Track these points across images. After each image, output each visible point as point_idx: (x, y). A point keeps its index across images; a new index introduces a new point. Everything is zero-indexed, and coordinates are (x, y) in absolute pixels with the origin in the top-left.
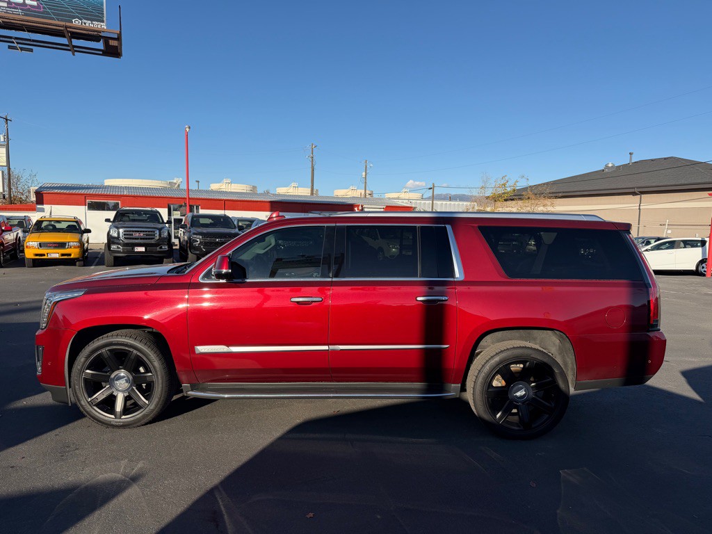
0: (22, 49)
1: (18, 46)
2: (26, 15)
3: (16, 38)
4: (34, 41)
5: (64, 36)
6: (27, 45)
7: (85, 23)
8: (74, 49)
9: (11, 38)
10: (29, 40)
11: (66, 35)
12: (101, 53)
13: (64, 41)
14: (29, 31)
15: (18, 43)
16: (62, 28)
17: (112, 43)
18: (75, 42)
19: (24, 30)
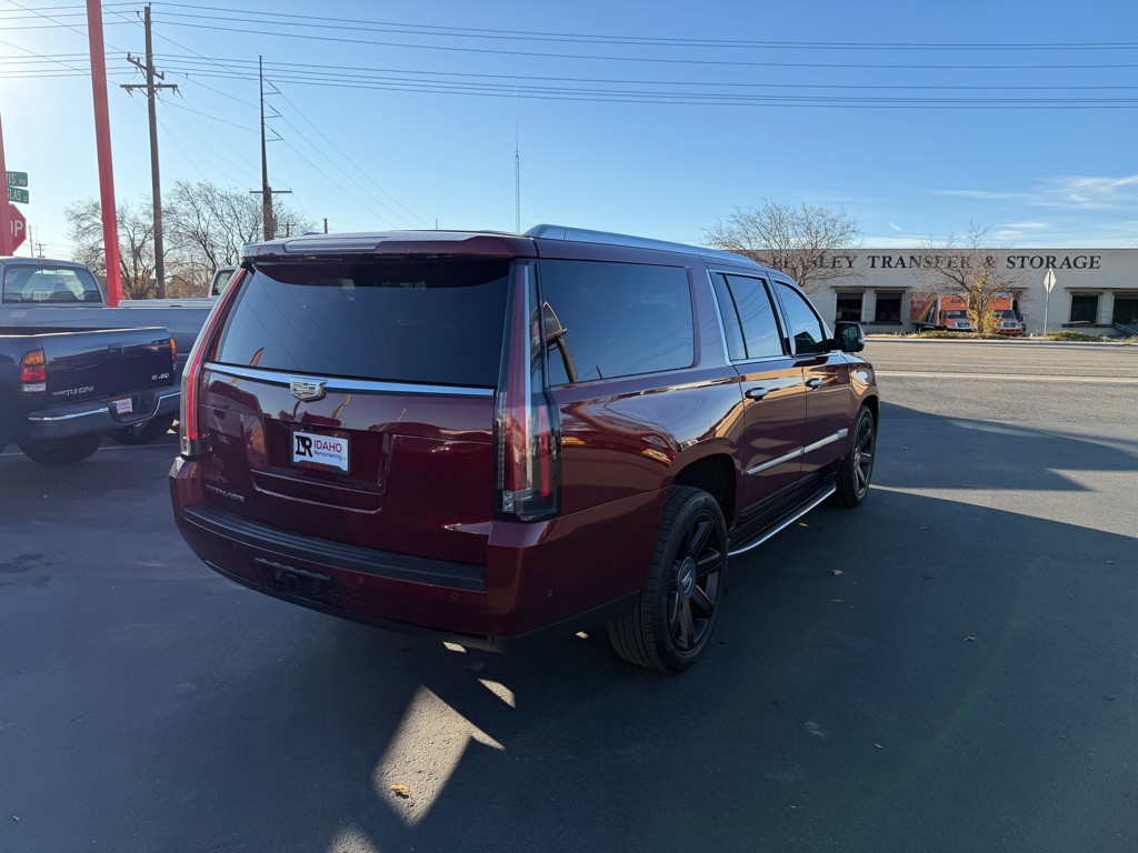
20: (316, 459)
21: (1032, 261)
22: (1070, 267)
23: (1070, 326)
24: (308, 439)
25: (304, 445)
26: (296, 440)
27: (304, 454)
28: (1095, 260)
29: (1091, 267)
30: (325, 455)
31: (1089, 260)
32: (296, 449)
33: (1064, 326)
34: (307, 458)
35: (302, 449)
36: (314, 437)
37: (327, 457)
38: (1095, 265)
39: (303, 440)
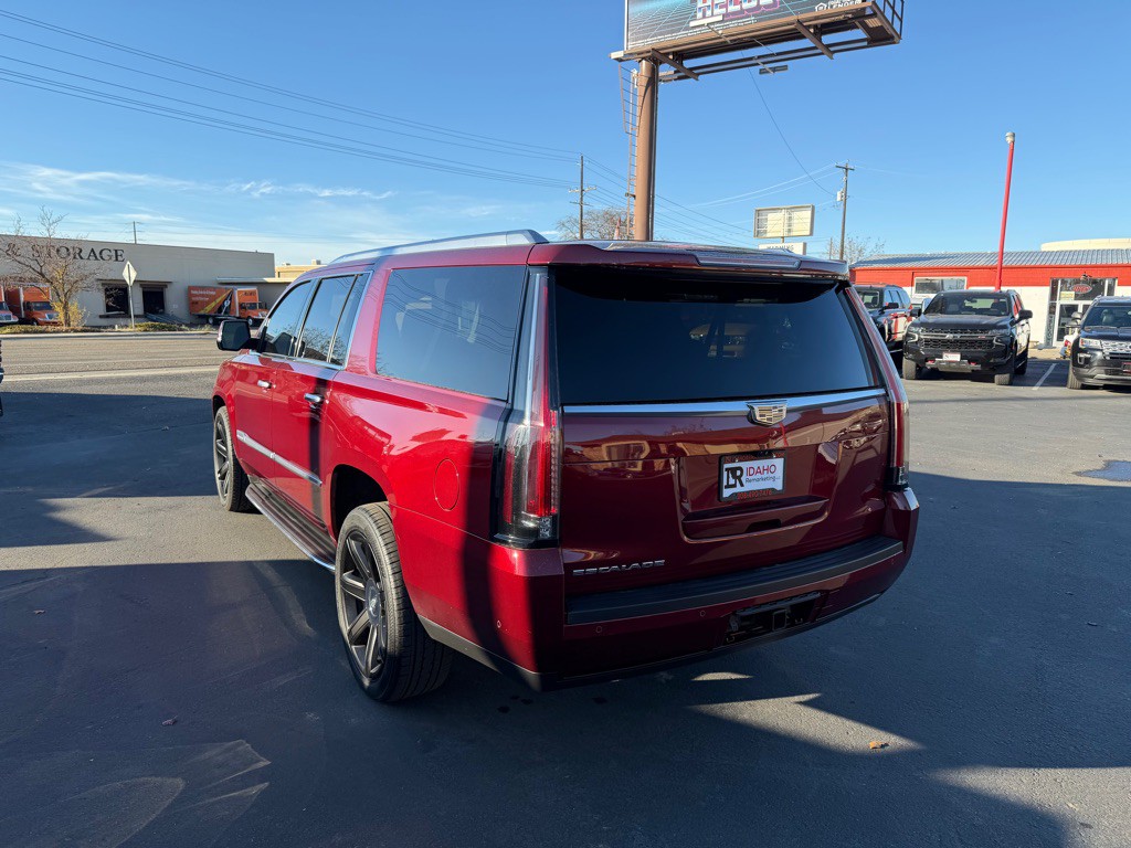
0: (774, 70)
1: (767, 66)
2: (759, 21)
3: (759, 57)
4: (778, 54)
5: (803, 37)
6: (777, 63)
7: (832, 6)
8: (829, 50)
9: (751, 59)
10: (772, 55)
11: (803, 32)
12: (865, 44)
13: (806, 43)
14: (765, 44)
15: (764, 63)
16: (792, 27)
17: (873, 23)
18: (827, 39)
19: (758, 45)
20: (748, 487)
21: (58, 251)
22: (96, 259)
23: (108, 317)
24: (740, 469)
25: (735, 477)
26: (725, 473)
27: (734, 486)
28: (119, 253)
29: (117, 260)
30: (758, 480)
31: (113, 253)
32: (725, 483)
33: (101, 317)
34: (739, 489)
35: (732, 481)
36: (745, 465)
37: (761, 482)
38: (119, 258)
39: (733, 471)
